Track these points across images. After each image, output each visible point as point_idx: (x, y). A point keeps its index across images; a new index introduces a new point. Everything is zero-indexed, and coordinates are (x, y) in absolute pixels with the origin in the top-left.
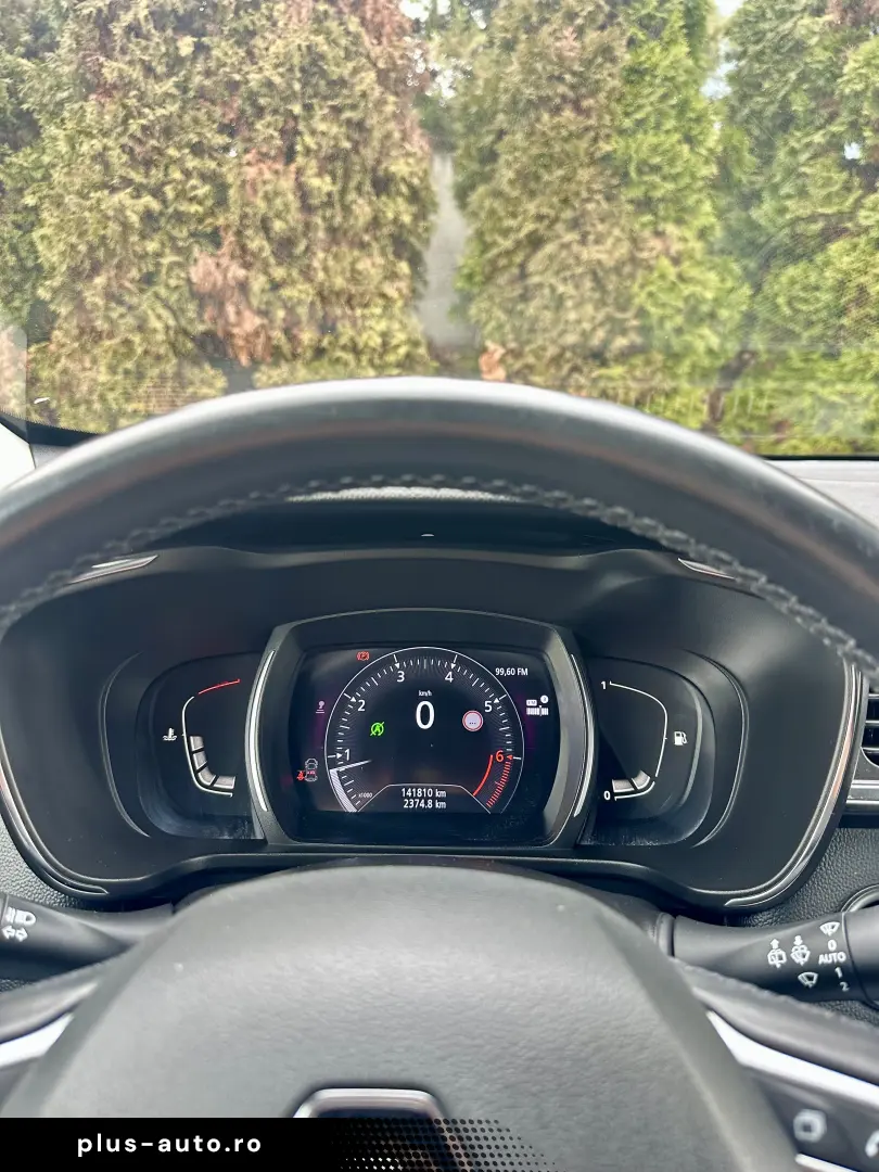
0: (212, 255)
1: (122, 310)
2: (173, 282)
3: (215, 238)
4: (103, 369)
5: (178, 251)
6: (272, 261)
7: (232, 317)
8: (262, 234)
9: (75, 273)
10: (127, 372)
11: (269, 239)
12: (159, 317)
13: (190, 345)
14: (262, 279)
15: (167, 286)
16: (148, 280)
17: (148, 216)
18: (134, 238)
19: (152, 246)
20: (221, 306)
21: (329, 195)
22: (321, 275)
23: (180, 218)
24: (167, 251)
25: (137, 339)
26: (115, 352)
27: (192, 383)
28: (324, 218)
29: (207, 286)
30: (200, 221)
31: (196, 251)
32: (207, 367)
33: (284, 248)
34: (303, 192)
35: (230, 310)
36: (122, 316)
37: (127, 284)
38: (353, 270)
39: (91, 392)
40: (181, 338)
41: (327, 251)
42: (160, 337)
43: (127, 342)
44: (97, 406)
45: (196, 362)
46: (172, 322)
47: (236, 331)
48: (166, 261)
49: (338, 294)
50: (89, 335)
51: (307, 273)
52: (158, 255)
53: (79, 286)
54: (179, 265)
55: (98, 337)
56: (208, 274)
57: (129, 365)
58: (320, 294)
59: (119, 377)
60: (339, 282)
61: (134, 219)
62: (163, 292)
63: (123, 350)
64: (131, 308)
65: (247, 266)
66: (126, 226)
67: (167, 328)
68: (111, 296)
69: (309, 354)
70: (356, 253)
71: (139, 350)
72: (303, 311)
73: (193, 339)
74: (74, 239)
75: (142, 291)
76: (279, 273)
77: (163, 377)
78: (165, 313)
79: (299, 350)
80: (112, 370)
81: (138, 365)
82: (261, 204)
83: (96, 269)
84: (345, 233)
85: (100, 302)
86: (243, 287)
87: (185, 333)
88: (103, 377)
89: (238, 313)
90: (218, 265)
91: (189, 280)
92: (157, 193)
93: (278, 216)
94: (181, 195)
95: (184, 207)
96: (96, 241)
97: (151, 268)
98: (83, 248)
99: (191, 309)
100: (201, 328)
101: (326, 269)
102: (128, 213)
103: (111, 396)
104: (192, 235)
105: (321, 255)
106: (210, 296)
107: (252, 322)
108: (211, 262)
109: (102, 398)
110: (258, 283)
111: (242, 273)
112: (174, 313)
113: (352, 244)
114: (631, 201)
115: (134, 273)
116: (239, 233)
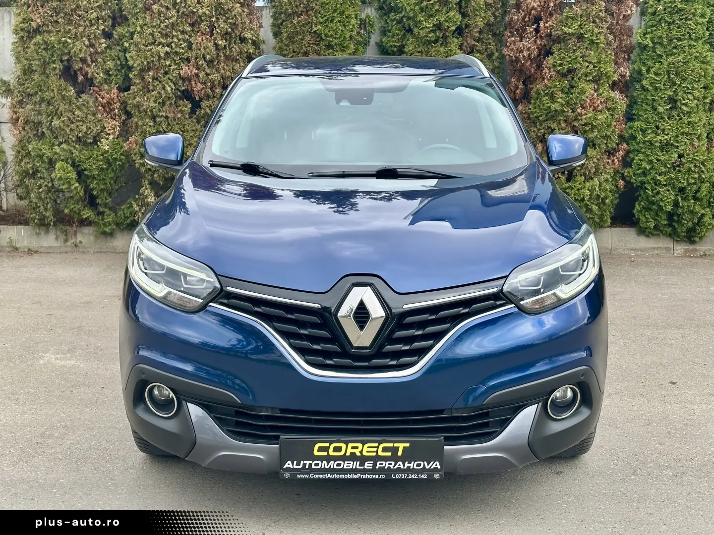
0: (187, 66)
1: (158, 83)
2: (174, 75)
3: (188, 60)
4: (151, 101)
5: (176, 64)
6: (207, 67)
7: (193, 85)
8: (203, 60)
9: (142, 70)
10: (159, 103)
11: (205, 61)
12: (169, 86)
13: (179, 94)
14: (203, 73)
15: (172, 76)
16: (166, 73)
17: (167, 53)
18: (162, 61)
19: (168, 63)
20: (190, 81)
21: (225, 45)
22: (222, 71)
23: (176, 53)
24: (173, 64)
25: (163, 92)
26: (156, 96)
27: (180, 106)
28: (223, 53)
29: (186, 76)
30: (183, 55)
31: (182, 64)
32: (185, 100)
33: (210, 63)
34: (216, 45)
35: (193, 83)
36: (157, 85)
37: (159, 74)
38: (233, 69)
39: (147, 108)
40: (176, 91)
41: (225, 62)
42: (170, 92)
43: (159, 93)
44: (149, 113)
45: (181, 98)
46: (174, 87)
47: (195, 89)
48: (172, 68)
49: (228, 77)
50: (146, 89)
51: (218, 71)
52: (170, 66)
53: (143, 74)
54: (176, 69)
55: (149, 91)
56: (186, 72)
57: (160, 101)
58: (222, 77)
59: (157, 105)
60: (228, 73)
61: (162, 55)
62: (171, 78)
63: (158, 95)
64: (160, 82)
65: (198, 69)
66: (159, 56)
67: (172, 89)
68: (154, 78)
69: (218, 96)
70: (234, 63)
71: (163, 96)
72: (216, 83)
73: (180, 91)
74: (143, 60)
75: (164, 77)
76: (208, 71)
77: (171, 104)
78: (171, 84)
79: (215, 95)
80: (155, 102)
81: (163, 100)
82: (202, 50)
83: (149, 69)
84: (230, 56)
85: (150, 80)
86: (197, 75)
87: (178, 89)
88: (152, 104)
89: (195, 83)
90: (189, 69)
91: (179, 74)
92: (169, 45)
93: (208, 54)
94: (177, 46)
95: (178, 50)
96: (150, 61)
97: (167, 69)
98: (145, 63)
99: (180, 82)
100: (183, 88)
101: (224, 69)
102: (161, 53)
103: (154, 110)
104: (180, 59)
105: (222, 64)
106: (186, 78)
107: (200, 87)
108: (187, 68)
109: (151, 111)
110: (202, 74)
111: (197, 71)
112: (174, 84)
113: (233, 60)
114: (325, 46)
115: (162, 71)
116: (196, 58)
